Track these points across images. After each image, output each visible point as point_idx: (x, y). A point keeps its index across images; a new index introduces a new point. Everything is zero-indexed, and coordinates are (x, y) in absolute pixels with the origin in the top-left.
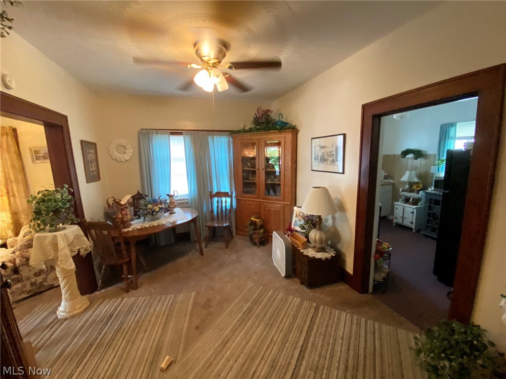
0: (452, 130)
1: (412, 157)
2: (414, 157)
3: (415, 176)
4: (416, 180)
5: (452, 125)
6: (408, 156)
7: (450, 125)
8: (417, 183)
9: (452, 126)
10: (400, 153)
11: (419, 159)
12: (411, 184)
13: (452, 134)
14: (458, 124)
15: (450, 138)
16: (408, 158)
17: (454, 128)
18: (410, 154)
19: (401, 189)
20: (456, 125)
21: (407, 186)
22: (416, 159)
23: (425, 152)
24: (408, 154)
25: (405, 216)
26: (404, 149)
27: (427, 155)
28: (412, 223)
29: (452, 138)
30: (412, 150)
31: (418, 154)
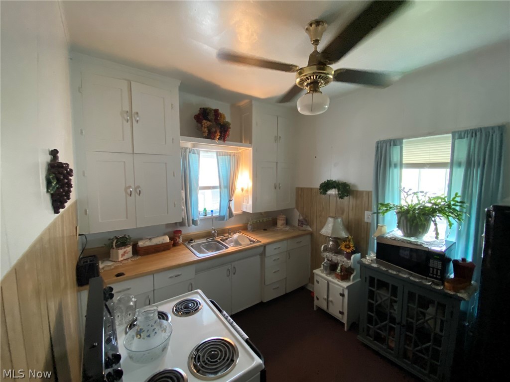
0: (395, 151)
1: (335, 194)
2: (339, 194)
3: (341, 227)
4: (344, 234)
5: (396, 142)
6: (330, 192)
7: (392, 143)
8: (345, 240)
9: (395, 145)
10: (318, 186)
11: (345, 198)
12: (337, 241)
13: (395, 158)
14: (404, 141)
15: (393, 165)
16: (330, 195)
17: (398, 147)
18: (332, 188)
19: (322, 247)
20: (401, 143)
21: (331, 243)
22: (341, 197)
23: (354, 186)
24: (330, 188)
25: (330, 299)
26: (324, 179)
27: (357, 191)
28: (342, 313)
29: (395, 166)
30: (335, 182)
31: (345, 189)
